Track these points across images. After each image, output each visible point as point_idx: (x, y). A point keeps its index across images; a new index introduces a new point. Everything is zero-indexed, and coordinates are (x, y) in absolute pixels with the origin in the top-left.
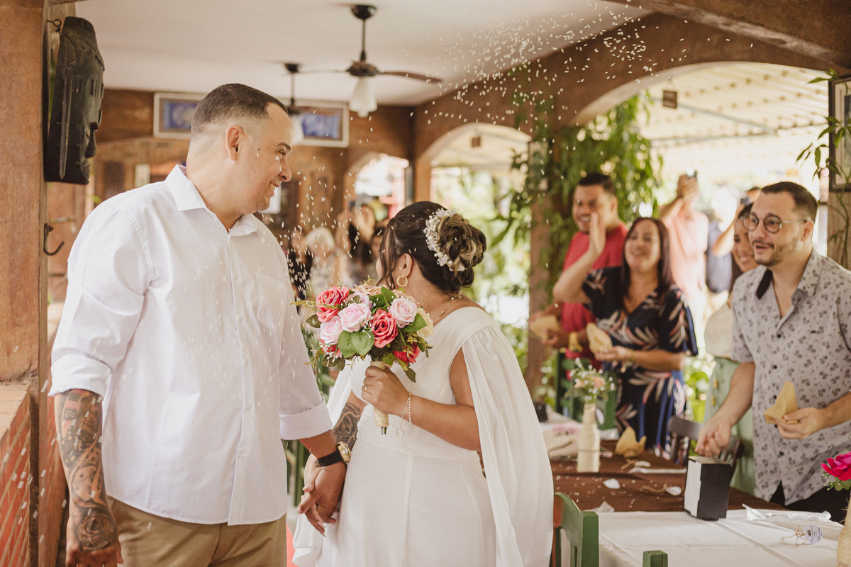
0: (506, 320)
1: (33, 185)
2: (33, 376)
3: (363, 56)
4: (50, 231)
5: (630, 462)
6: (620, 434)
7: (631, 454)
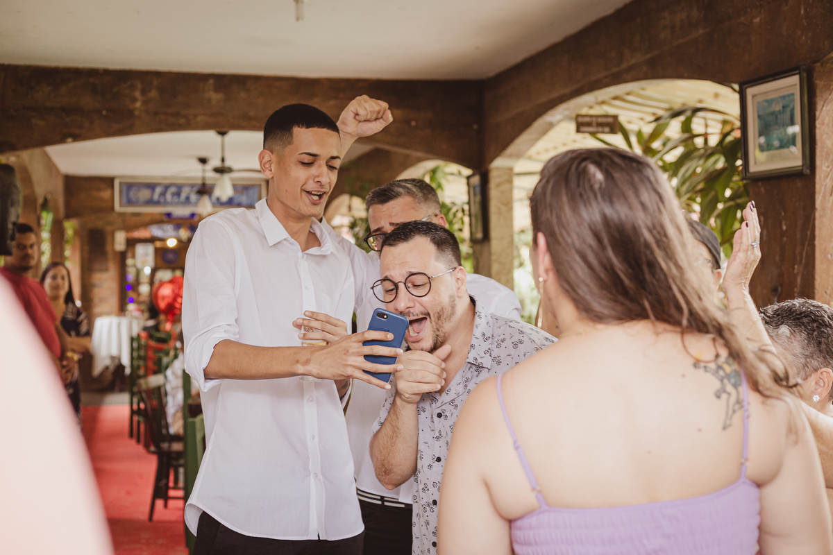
3: (223, 160)
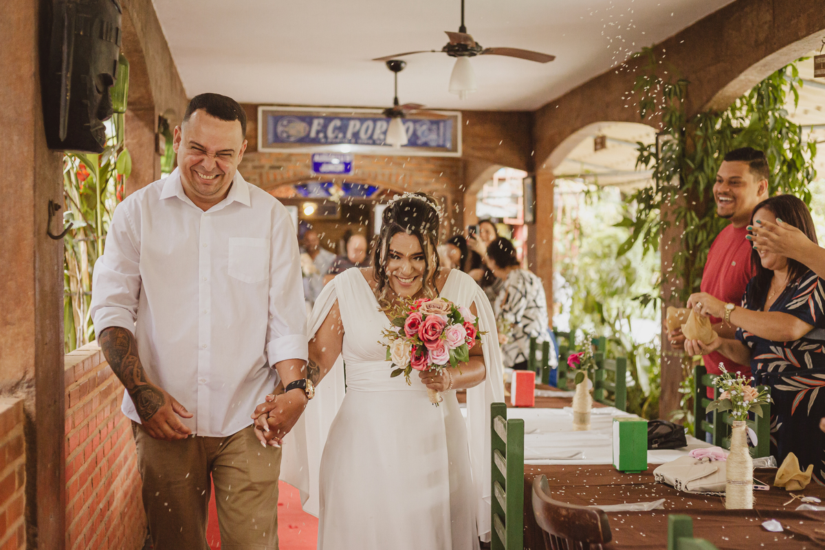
0: (639, 341)
1: (26, 149)
2: (28, 387)
4: (57, 210)
5: (795, 497)
6: (779, 463)
7: (795, 486)
